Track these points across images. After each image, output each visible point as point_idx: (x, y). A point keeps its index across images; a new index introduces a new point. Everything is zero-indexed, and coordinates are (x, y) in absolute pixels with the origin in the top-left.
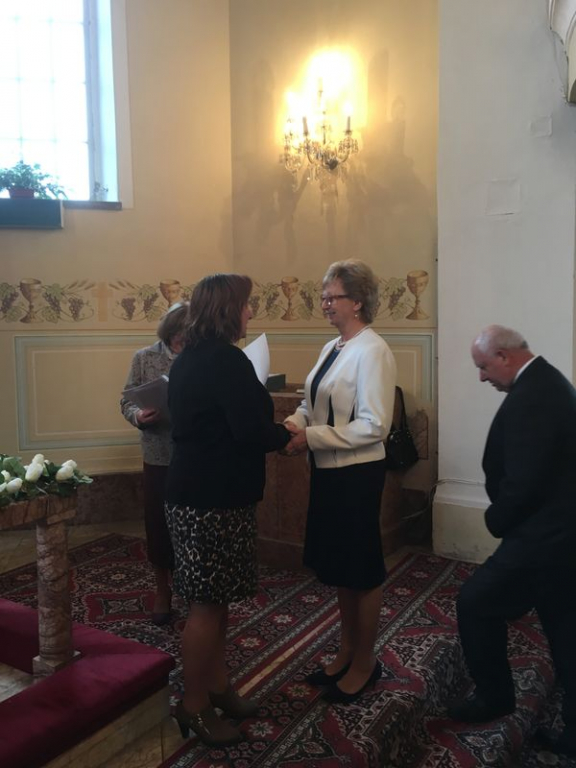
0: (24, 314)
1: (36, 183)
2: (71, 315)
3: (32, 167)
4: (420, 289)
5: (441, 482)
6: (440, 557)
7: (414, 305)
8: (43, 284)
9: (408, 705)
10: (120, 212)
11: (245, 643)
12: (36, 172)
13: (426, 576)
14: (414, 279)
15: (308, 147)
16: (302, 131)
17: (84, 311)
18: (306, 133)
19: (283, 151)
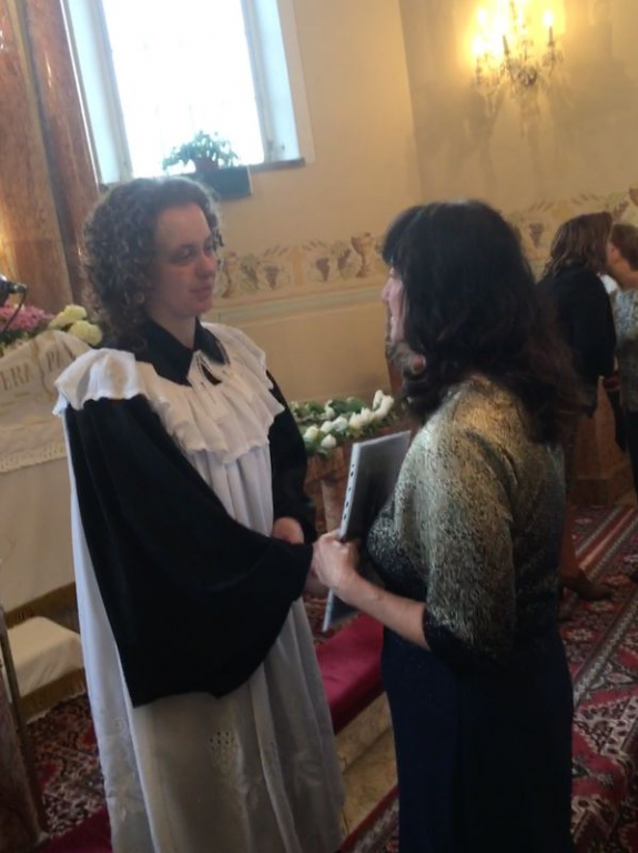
0: (224, 289)
3: (213, 134)
8: (238, 256)
10: (303, 169)
15: (510, 67)
16: (503, 50)
17: (280, 278)
18: (507, 52)
19: (474, 75)
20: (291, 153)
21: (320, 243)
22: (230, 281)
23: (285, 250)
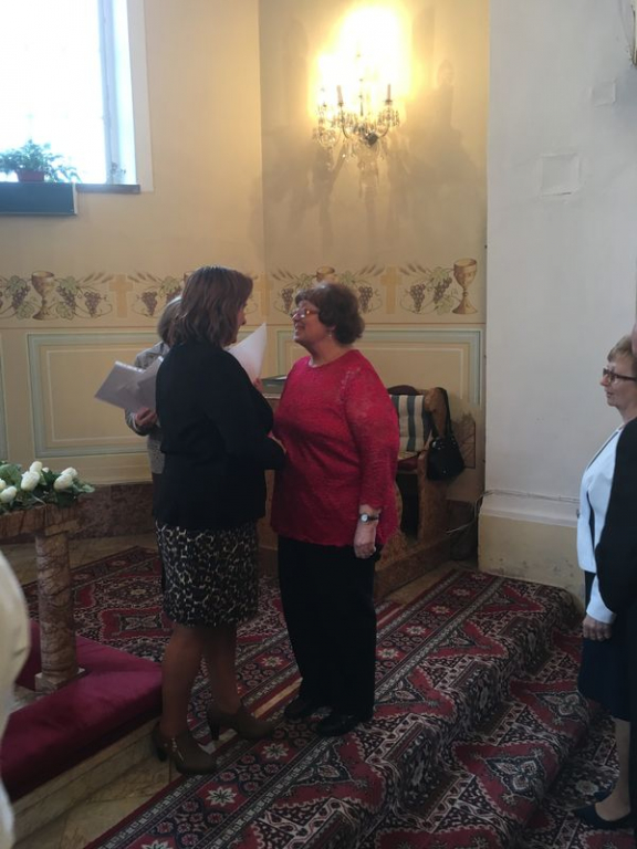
0: (37, 310)
1: (46, 165)
2: (87, 310)
3: (42, 146)
4: (468, 279)
5: (489, 493)
6: (485, 574)
7: (461, 297)
8: (56, 277)
9: (434, 729)
10: (137, 196)
11: (266, 663)
12: (45, 152)
13: (468, 593)
14: (462, 268)
15: (343, 120)
16: (336, 101)
17: (101, 306)
18: (341, 104)
19: (317, 125)
20: (130, 179)
21: (149, 276)
22: (44, 302)
23: (110, 278)
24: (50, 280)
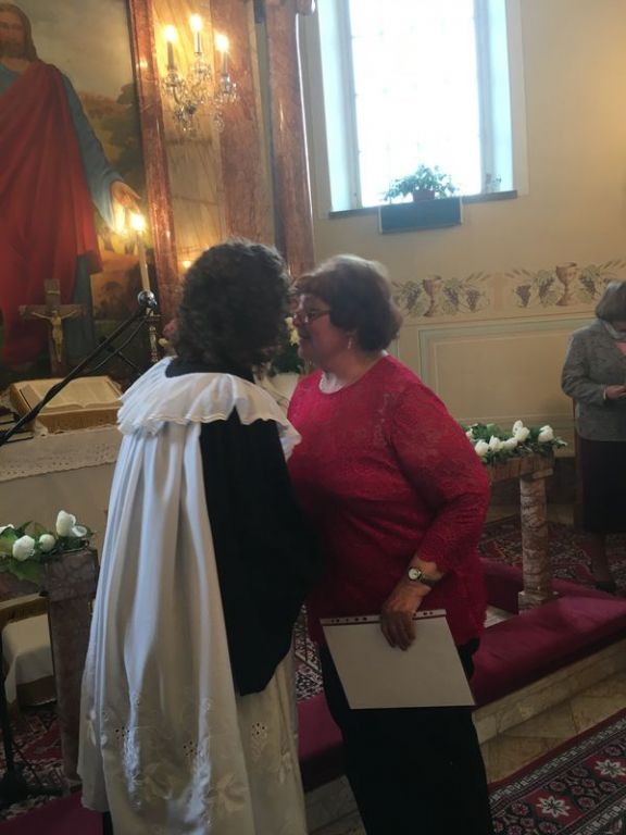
0: (427, 309)
1: (437, 184)
2: (469, 306)
3: (432, 169)
8: (443, 279)
10: (515, 200)
12: (434, 173)
17: (480, 302)
20: (506, 185)
21: (524, 271)
22: (432, 302)
23: (488, 276)
24: (438, 282)
